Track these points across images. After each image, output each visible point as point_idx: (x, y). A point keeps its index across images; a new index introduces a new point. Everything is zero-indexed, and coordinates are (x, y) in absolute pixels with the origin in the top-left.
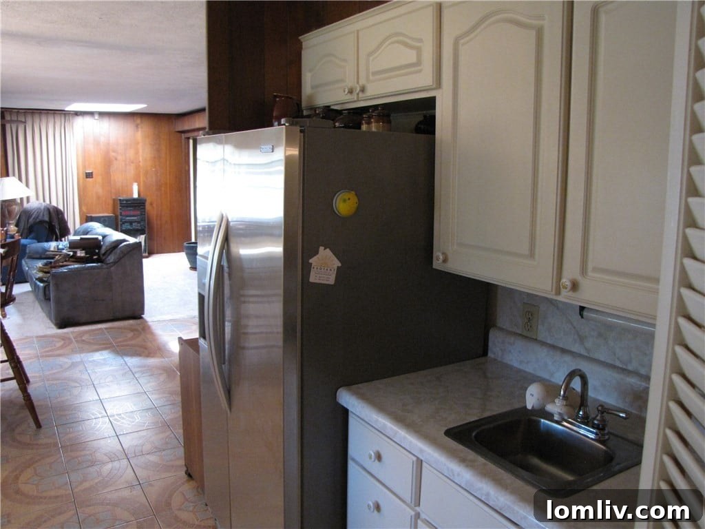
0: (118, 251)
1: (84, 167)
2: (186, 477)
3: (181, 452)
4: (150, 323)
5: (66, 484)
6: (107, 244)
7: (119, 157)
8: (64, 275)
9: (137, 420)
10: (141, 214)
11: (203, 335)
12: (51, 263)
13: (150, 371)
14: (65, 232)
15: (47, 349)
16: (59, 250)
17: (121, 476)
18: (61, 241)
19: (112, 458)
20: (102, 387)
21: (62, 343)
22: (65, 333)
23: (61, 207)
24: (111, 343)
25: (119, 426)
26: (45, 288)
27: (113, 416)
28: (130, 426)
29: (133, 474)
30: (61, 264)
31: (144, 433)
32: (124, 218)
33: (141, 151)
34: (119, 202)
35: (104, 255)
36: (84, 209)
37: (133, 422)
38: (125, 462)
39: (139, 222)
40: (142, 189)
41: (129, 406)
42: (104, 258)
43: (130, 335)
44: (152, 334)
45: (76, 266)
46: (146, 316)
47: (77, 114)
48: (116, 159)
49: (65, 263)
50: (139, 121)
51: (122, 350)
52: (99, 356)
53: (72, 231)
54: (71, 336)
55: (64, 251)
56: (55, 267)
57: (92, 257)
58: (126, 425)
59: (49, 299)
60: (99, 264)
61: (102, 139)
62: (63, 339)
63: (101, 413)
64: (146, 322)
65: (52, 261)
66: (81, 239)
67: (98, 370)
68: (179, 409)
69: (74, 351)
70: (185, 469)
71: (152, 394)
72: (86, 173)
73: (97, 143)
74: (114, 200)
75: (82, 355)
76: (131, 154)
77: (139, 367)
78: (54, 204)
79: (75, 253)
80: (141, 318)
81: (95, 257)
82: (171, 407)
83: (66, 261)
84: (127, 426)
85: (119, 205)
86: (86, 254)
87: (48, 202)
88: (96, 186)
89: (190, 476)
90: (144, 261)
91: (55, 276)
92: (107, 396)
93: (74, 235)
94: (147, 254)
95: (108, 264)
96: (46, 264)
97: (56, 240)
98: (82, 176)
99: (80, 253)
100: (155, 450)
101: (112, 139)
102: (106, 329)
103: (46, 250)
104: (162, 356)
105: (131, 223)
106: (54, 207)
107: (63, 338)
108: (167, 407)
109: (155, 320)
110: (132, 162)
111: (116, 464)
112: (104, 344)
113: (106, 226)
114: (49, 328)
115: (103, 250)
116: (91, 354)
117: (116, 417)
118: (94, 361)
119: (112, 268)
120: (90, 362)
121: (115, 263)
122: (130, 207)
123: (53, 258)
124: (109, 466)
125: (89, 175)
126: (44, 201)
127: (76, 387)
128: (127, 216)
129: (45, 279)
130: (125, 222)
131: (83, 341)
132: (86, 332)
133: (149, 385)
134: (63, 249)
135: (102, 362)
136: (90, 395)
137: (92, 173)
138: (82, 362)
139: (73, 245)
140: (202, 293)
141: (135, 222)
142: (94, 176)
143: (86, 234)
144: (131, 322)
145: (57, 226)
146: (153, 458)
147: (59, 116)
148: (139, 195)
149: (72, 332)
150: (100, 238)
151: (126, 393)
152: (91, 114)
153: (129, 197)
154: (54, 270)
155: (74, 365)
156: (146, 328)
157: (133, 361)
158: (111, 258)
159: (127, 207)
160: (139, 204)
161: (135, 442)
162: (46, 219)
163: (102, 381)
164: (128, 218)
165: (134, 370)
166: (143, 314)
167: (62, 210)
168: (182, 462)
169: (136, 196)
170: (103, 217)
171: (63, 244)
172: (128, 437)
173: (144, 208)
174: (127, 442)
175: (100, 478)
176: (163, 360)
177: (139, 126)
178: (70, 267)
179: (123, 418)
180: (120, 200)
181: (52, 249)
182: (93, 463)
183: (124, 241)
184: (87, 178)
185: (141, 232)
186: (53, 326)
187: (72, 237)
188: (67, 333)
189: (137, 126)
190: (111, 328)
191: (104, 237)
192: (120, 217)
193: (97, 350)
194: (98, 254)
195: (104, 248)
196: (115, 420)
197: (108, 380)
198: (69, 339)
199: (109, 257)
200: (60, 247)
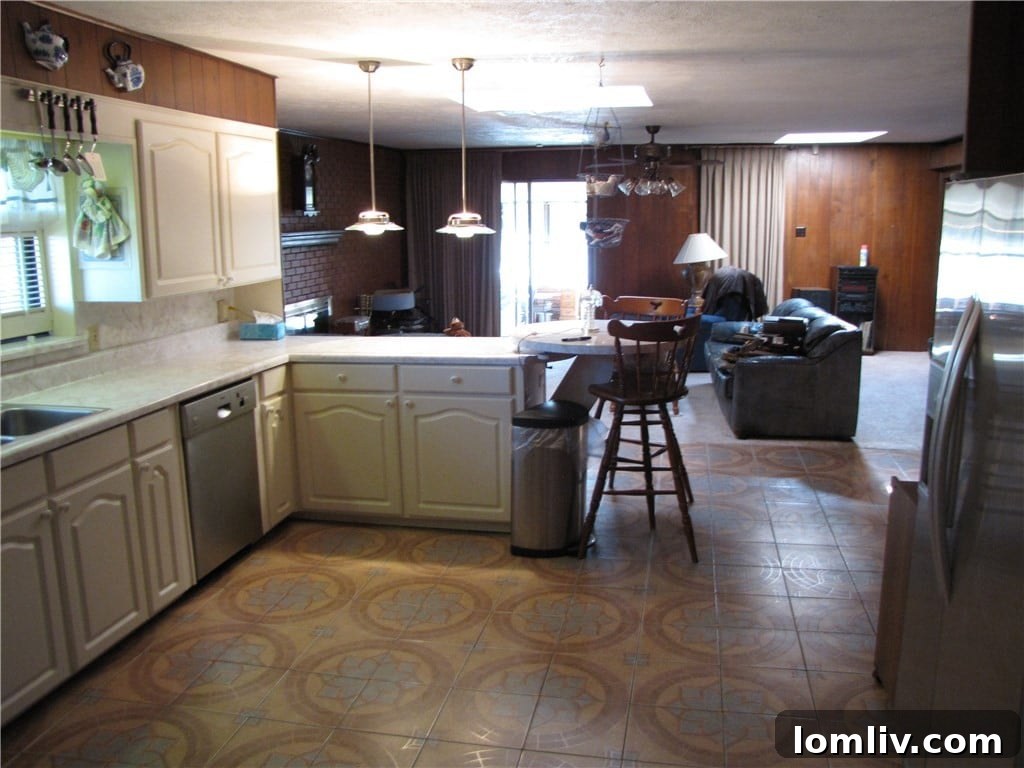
0: (827, 342)
1: (795, 222)
2: (873, 680)
3: (871, 642)
4: (863, 451)
5: (714, 641)
6: (814, 330)
7: (845, 209)
8: (752, 367)
9: (820, 583)
10: (869, 292)
11: (925, 478)
12: (738, 349)
13: (850, 518)
14: (762, 309)
15: (719, 464)
16: (751, 333)
17: (784, 653)
18: (756, 321)
19: (777, 624)
20: (782, 527)
21: (739, 458)
22: (745, 446)
23: (760, 276)
24: (803, 470)
25: (793, 584)
26: (727, 381)
27: (789, 569)
28: (808, 588)
29: (800, 654)
30: (751, 352)
31: (826, 603)
32: (843, 294)
33: (875, 199)
34: (838, 272)
35: (808, 344)
36: (790, 280)
37: (814, 584)
38: (792, 635)
39: (864, 302)
40: (873, 254)
41: (813, 561)
42: (808, 349)
43: (832, 462)
44: (863, 466)
45: (770, 357)
46: (858, 439)
47: (791, 148)
48: (839, 211)
49: (756, 352)
50: (875, 155)
51: (816, 481)
52: (783, 485)
53: (771, 309)
54: (753, 451)
55: (757, 336)
56: (742, 356)
57: (791, 347)
58: (805, 585)
59: (731, 398)
60: (801, 358)
61: (822, 182)
62: (742, 454)
63: (773, 562)
64: (856, 447)
65: (740, 347)
66: (781, 321)
67: (780, 503)
68: (880, 581)
69: (753, 472)
70: (873, 669)
71: (847, 550)
72: (797, 230)
73: (814, 187)
74: (832, 270)
75: (763, 479)
76: (861, 202)
77: (836, 509)
78: (752, 271)
79: (771, 339)
80: (851, 441)
81: (796, 347)
82: (870, 574)
83: (757, 349)
84: (805, 587)
85: (838, 276)
86: (785, 342)
87: (744, 268)
88: (809, 248)
89: (879, 680)
90: (865, 359)
91: (742, 367)
92: (785, 540)
93: (774, 314)
94: (871, 350)
95: (810, 358)
96: (732, 351)
97: (750, 320)
98: (791, 233)
99: (777, 341)
100: (836, 630)
101: (836, 183)
102: (800, 448)
103: (735, 332)
104: (873, 502)
105: (853, 302)
106: (751, 275)
107: (743, 452)
108: (866, 575)
109: (870, 446)
110: (861, 215)
111: (780, 634)
112: (793, 469)
113: (816, 304)
114: (727, 436)
115: (808, 339)
116: (774, 479)
117: (793, 572)
118: (776, 490)
119: (818, 365)
120: (772, 490)
121: (821, 358)
122: (855, 279)
123: (742, 343)
124: (771, 635)
125: (800, 233)
126: (740, 266)
127: (748, 520)
128: (848, 293)
129: (729, 371)
130: (847, 301)
131: (767, 460)
132: (773, 449)
133: (844, 537)
134: (756, 332)
135: (788, 493)
136: (764, 535)
137: (804, 229)
138: (760, 488)
139: (769, 329)
140: (932, 416)
141: (858, 301)
142: (807, 234)
143: (788, 315)
144: (836, 444)
145: (752, 300)
146: (831, 641)
147: (766, 152)
148: (869, 261)
149: (755, 446)
150: (806, 321)
151: (810, 542)
152: (808, 147)
153: (854, 266)
154: (741, 360)
155: (751, 490)
156: (854, 457)
157: (828, 500)
158: (818, 351)
159: (851, 279)
160: (867, 276)
161: (810, 612)
162: (740, 290)
163: (782, 519)
164: (849, 296)
165: (828, 512)
166: (854, 435)
167: (761, 279)
168: (871, 658)
169: (863, 264)
170: (815, 292)
171: (756, 326)
172: (803, 603)
173: (874, 283)
174: (801, 609)
175: (758, 647)
176: (872, 506)
177: (876, 164)
178: (761, 358)
179: (801, 575)
180: (840, 269)
181: (742, 331)
182: (752, 624)
183: (838, 328)
184: (797, 236)
185: (867, 317)
186: (731, 433)
187: (769, 318)
188: (749, 446)
189: (872, 163)
190: (806, 448)
191: (812, 319)
192: (838, 294)
193: (782, 476)
194: (801, 344)
195: (809, 335)
196: (791, 575)
197: (790, 519)
198: (750, 455)
199: (815, 350)
200: (754, 329)
